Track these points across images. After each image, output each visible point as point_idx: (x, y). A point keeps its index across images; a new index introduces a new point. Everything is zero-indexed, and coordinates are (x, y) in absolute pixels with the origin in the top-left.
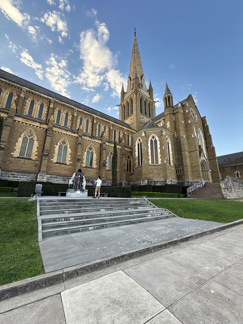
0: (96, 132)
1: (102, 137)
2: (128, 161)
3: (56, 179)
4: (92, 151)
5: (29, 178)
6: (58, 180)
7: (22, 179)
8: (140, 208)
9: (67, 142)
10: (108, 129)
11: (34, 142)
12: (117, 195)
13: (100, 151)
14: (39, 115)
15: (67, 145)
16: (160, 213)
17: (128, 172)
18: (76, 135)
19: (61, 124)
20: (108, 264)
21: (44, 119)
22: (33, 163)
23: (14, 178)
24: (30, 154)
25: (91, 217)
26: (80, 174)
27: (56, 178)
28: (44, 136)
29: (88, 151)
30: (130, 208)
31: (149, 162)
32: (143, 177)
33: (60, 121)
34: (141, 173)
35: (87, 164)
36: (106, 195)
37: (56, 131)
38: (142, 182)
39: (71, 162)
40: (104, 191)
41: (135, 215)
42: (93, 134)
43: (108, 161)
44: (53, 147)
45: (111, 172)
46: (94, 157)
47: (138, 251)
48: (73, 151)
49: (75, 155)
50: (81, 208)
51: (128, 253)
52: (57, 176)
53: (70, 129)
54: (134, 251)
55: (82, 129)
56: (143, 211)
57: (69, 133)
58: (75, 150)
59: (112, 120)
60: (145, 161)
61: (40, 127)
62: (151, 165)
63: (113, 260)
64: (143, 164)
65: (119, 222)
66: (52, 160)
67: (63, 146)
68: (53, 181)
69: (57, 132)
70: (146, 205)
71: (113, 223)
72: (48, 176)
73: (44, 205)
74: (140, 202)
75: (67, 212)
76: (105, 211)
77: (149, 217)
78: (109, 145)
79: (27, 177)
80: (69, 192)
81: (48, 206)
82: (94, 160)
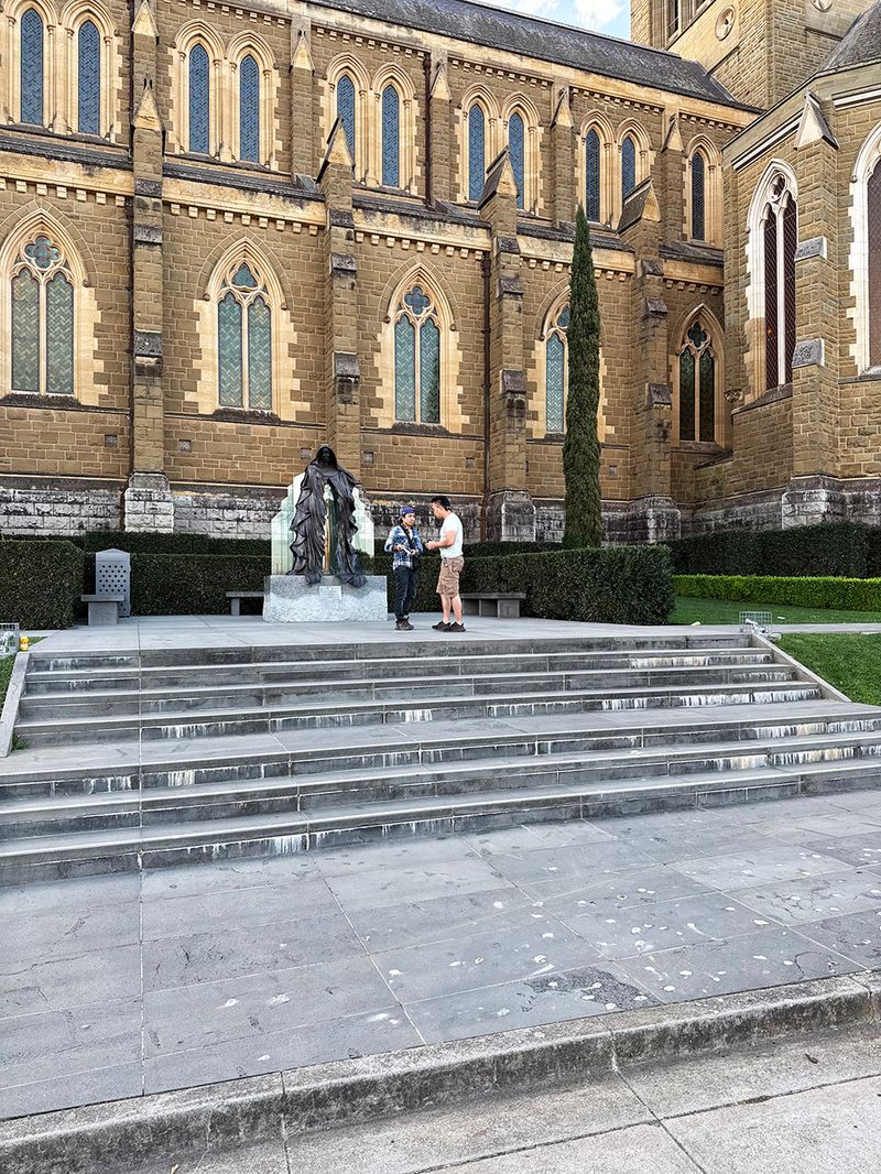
0: (454, 167)
1: (492, 202)
2: (693, 357)
3: (229, 514)
4: (430, 318)
5: (83, 512)
6: (242, 520)
7: (49, 520)
8: (695, 699)
9: (260, 270)
10: (541, 130)
11: (72, 294)
12: (573, 607)
13: (480, 309)
14: (81, 108)
15: (265, 289)
16: (840, 746)
17: (690, 443)
18: (313, 213)
19: (221, 146)
20: (228, 1133)
21: (118, 129)
22: (89, 429)
23: (12, 517)
24: (67, 375)
25: (310, 767)
26: (329, 482)
27: (228, 509)
28: (120, 251)
29: (405, 315)
30: (615, 702)
31: (853, 350)
32: (799, 466)
33: (212, 131)
34: (780, 440)
35: (404, 408)
36: (506, 604)
37: (185, 207)
38: (786, 509)
39: (306, 406)
40: (500, 580)
41: (635, 754)
42: (436, 187)
43: (539, 375)
44: (180, 316)
45: (558, 448)
46: (447, 357)
47: (481, 1062)
48: (306, 330)
49: (324, 352)
50: (279, 703)
51: (398, 1068)
52: (233, 495)
53: (281, 179)
54: (453, 1058)
55: (348, 162)
56: (700, 727)
57: (265, 205)
58: (317, 319)
59: (573, 54)
60: (814, 353)
61: (91, 193)
62: (863, 379)
63: (270, 1111)
64: (800, 372)
65: (487, 807)
66: (189, 396)
67: (245, 303)
68: (218, 524)
69: (193, 212)
70: (754, 680)
71: (448, 812)
72: (181, 498)
73: (52, 688)
74: (714, 661)
75: (179, 728)
76: (436, 719)
77: (749, 769)
78: (542, 255)
79: (76, 512)
80: (272, 595)
81: (74, 689)
82: (447, 376)
